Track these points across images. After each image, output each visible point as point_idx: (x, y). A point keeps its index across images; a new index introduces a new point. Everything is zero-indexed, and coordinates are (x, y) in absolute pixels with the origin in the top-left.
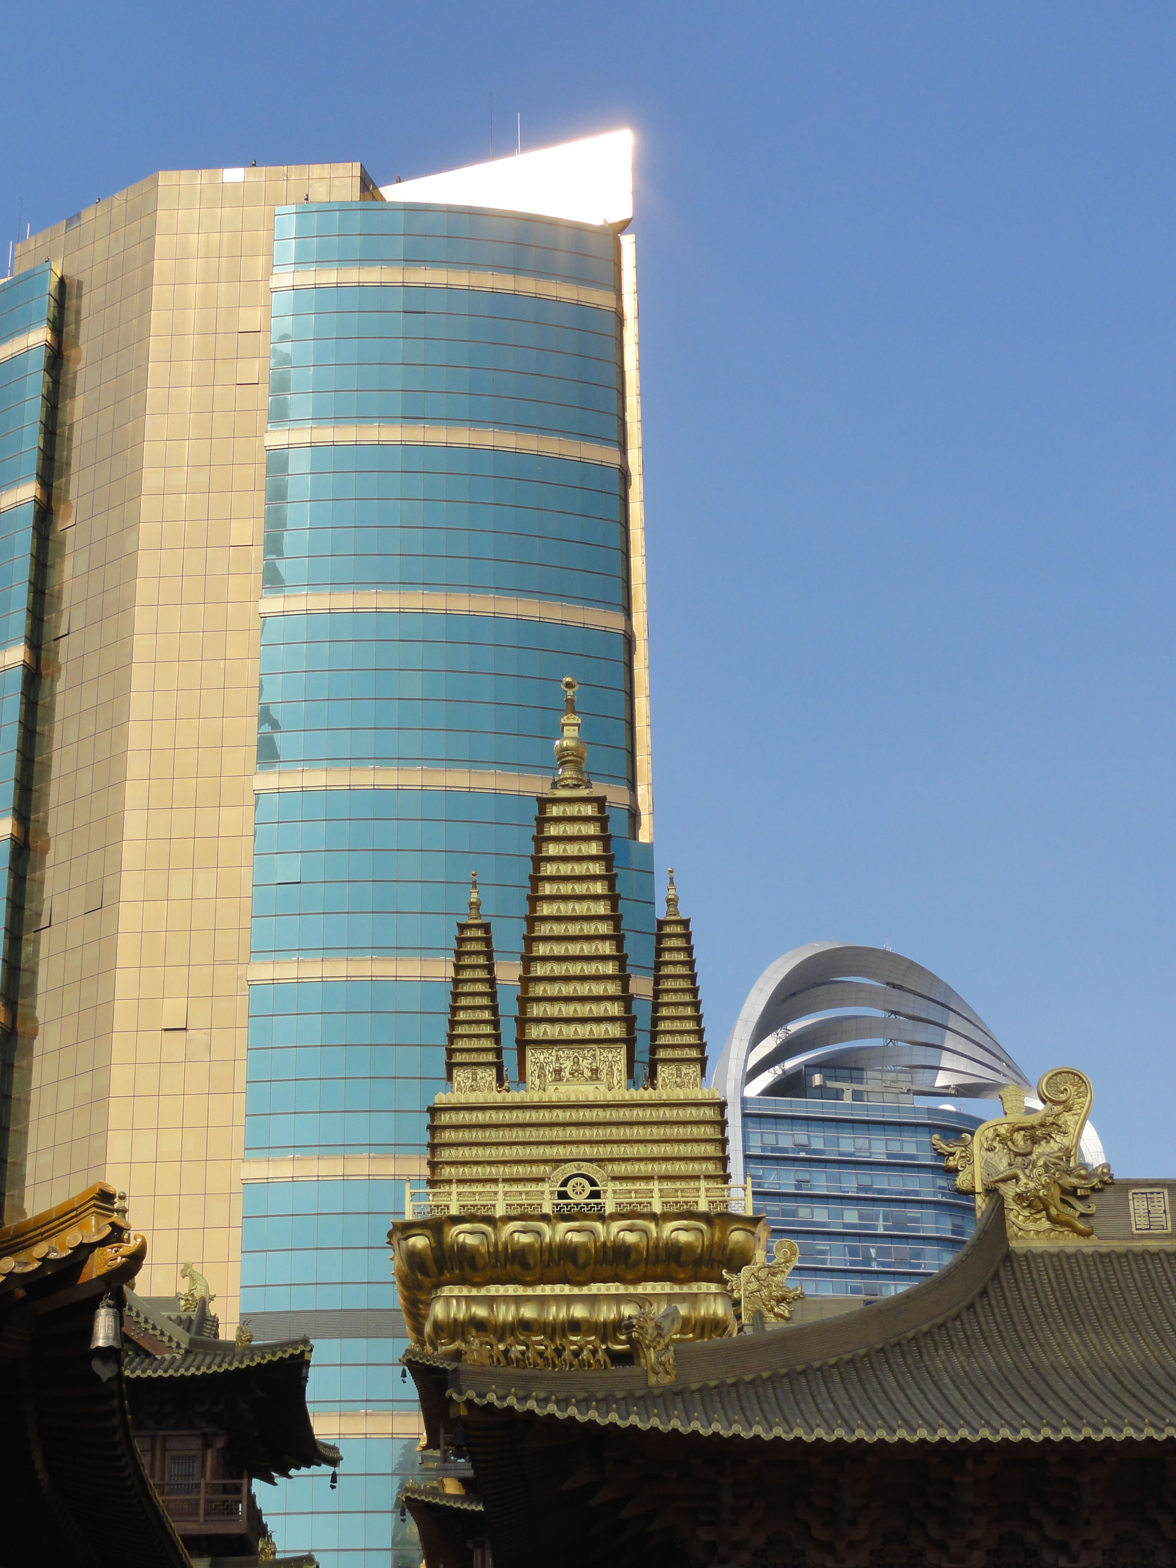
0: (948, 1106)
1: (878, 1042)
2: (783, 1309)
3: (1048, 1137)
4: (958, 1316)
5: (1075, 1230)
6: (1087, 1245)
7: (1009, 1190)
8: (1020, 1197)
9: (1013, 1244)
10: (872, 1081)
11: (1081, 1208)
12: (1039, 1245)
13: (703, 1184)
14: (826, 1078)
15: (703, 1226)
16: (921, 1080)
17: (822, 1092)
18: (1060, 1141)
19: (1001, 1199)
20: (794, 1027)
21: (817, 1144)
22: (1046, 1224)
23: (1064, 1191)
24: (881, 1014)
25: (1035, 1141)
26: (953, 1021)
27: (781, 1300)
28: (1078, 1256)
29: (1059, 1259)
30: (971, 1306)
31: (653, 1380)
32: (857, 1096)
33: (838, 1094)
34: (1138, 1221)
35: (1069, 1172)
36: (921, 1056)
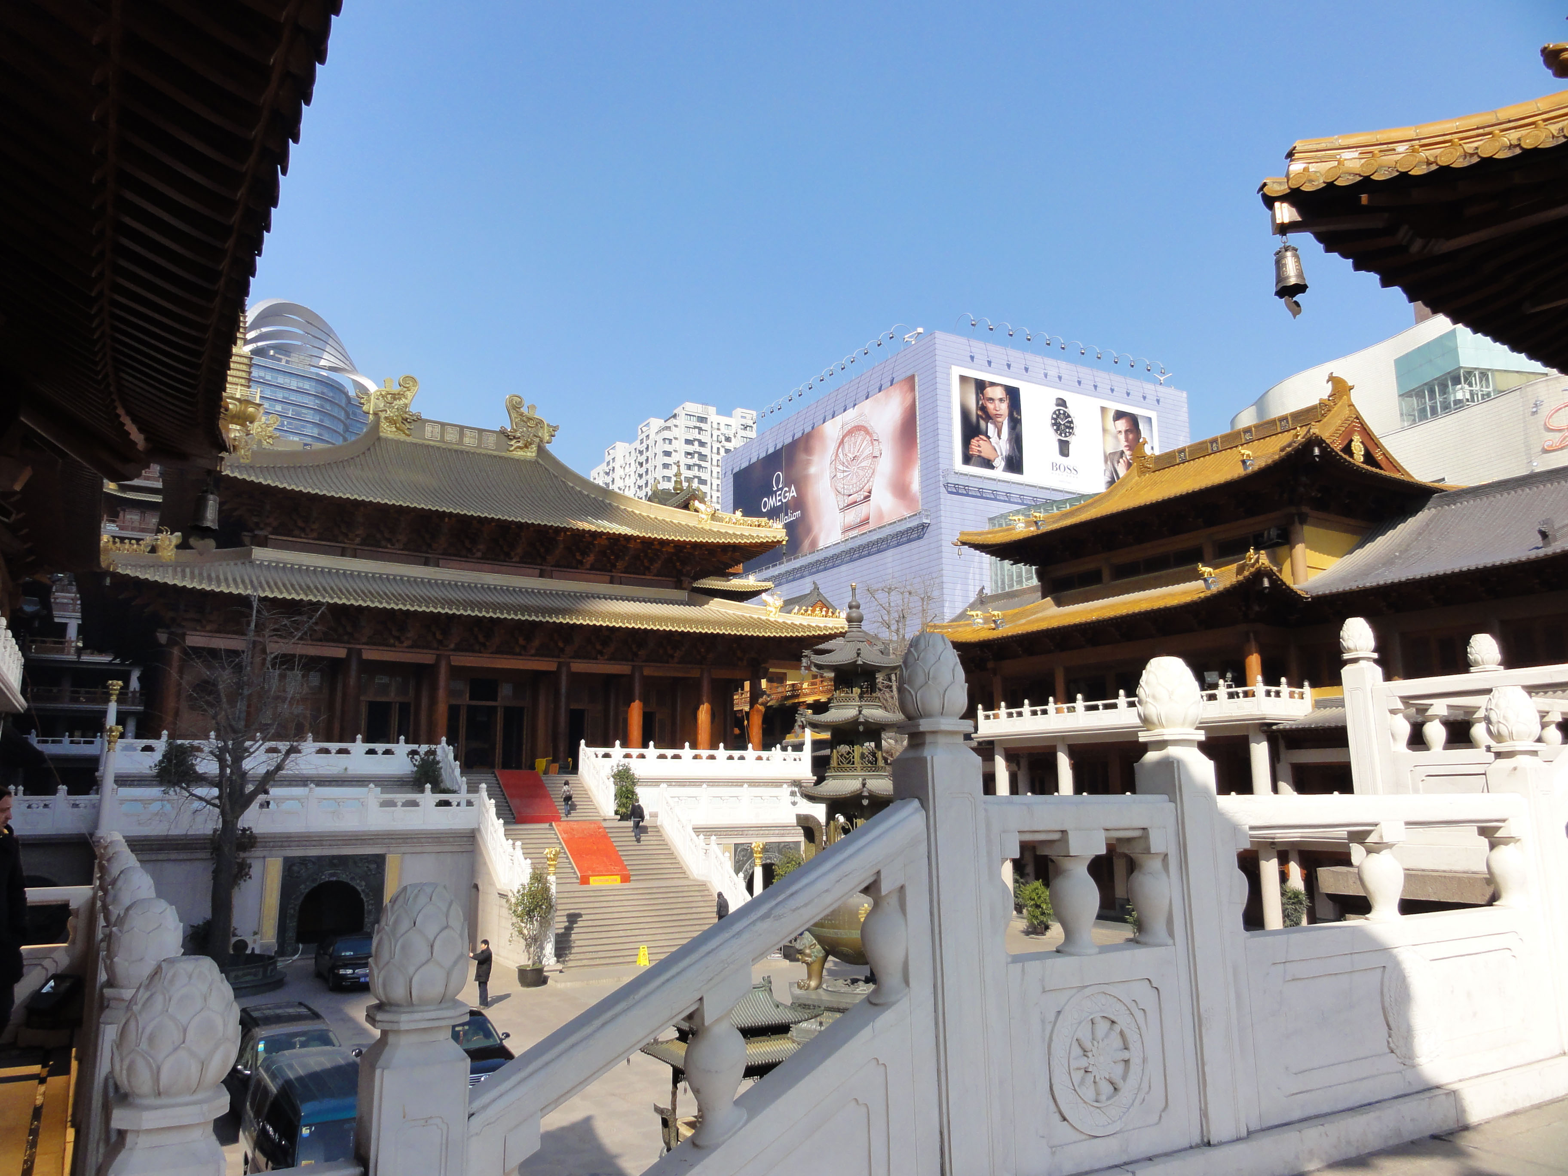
0: (324, 373)
1: (299, 343)
2: (270, 441)
3: (400, 399)
4: (358, 456)
5: (405, 433)
6: (409, 439)
7: (383, 415)
8: (386, 418)
9: (381, 434)
10: (294, 358)
11: (408, 426)
12: (391, 436)
13: (239, 387)
14: (275, 353)
15: (237, 403)
16: (314, 361)
17: (273, 358)
18: (403, 401)
19: (379, 418)
20: (264, 330)
21: (268, 377)
22: (395, 429)
23: (403, 419)
24: (302, 332)
25: (395, 399)
26: (330, 341)
27: (270, 437)
28: (403, 442)
29: (398, 442)
30: (364, 453)
31: (242, 460)
32: (287, 362)
33: (280, 360)
34: (428, 435)
35: (406, 413)
36: (316, 352)
